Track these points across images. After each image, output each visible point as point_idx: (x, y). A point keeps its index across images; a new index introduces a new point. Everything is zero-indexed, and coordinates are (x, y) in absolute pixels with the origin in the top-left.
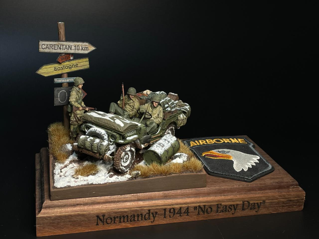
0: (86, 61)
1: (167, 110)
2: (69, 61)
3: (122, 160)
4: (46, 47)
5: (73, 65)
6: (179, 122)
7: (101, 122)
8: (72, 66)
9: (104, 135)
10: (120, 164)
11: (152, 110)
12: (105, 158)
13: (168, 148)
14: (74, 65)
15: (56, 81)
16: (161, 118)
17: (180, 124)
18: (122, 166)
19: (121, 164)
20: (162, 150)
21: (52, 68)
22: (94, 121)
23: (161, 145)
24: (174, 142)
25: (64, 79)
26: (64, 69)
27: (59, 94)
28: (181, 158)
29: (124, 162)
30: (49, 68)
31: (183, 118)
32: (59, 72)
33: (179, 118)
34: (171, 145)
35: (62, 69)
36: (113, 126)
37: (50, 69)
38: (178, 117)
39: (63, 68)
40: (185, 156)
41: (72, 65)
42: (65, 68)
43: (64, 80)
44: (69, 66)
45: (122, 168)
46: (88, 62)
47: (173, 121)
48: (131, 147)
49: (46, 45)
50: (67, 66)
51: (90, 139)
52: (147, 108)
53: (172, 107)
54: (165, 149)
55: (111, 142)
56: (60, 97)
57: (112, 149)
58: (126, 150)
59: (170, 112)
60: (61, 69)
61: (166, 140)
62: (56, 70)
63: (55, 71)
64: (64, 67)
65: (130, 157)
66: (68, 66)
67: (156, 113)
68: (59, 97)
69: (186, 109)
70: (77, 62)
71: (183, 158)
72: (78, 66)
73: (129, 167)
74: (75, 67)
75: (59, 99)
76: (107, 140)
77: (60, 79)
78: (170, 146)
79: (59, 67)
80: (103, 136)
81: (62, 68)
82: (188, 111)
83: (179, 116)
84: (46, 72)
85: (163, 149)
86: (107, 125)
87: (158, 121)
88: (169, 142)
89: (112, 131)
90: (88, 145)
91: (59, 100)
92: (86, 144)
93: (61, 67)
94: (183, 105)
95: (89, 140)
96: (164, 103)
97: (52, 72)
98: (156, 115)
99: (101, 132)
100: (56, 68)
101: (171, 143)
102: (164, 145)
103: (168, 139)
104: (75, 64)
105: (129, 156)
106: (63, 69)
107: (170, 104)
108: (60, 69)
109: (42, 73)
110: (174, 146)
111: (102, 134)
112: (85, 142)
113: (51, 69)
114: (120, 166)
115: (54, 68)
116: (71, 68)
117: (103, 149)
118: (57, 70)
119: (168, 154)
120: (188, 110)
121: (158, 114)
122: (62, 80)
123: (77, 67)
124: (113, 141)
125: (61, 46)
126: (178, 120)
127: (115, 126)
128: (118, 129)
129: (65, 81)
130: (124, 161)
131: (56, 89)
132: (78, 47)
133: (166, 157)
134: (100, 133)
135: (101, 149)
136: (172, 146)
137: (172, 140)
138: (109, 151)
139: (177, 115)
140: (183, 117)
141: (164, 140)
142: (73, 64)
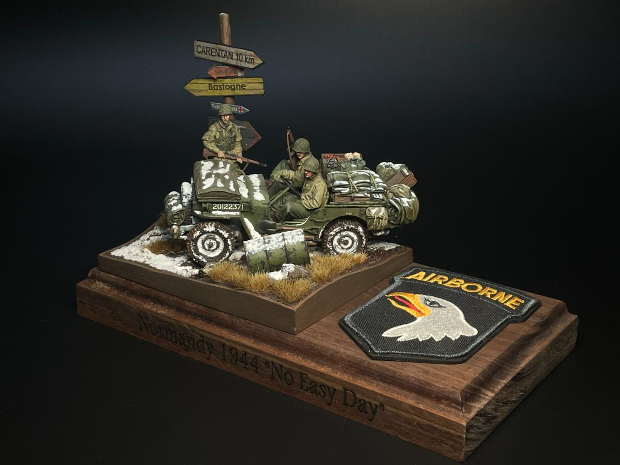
0: (258, 81)
1: (339, 192)
4: (202, 51)
5: (237, 85)
10: (192, 249)
13: (274, 248)
15: (213, 106)
16: (315, 200)
18: (199, 254)
19: (196, 250)
20: (258, 249)
21: (205, 85)
23: (267, 240)
24: (295, 243)
31: (375, 214)
32: (217, 93)
34: (285, 246)
35: (220, 89)
37: (201, 85)
38: (366, 211)
39: (222, 87)
41: (235, 84)
42: (225, 89)
44: (231, 86)
45: (198, 257)
46: (263, 84)
47: (349, 214)
48: (217, 228)
49: (202, 48)
50: (229, 86)
53: (359, 189)
54: (266, 248)
58: (204, 229)
59: (345, 196)
60: (219, 88)
62: (212, 89)
63: (210, 89)
65: (222, 246)
67: (309, 190)
70: (244, 81)
72: (246, 88)
74: (241, 88)
79: (214, 85)
83: (369, 210)
84: (196, 89)
88: (284, 240)
93: (220, 86)
97: (206, 91)
98: (309, 193)
100: (211, 85)
103: (288, 236)
104: (241, 84)
105: (218, 242)
106: (223, 89)
107: (355, 182)
108: (217, 87)
109: (193, 90)
110: (291, 250)
114: (193, 252)
115: (208, 85)
116: (234, 89)
121: (313, 191)
123: (244, 91)
125: (220, 51)
126: (365, 216)
131: (211, 120)
132: (241, 56)
133: (263, 263)
136: (285, 248)
137: (292, 239)
141: (282, 235)
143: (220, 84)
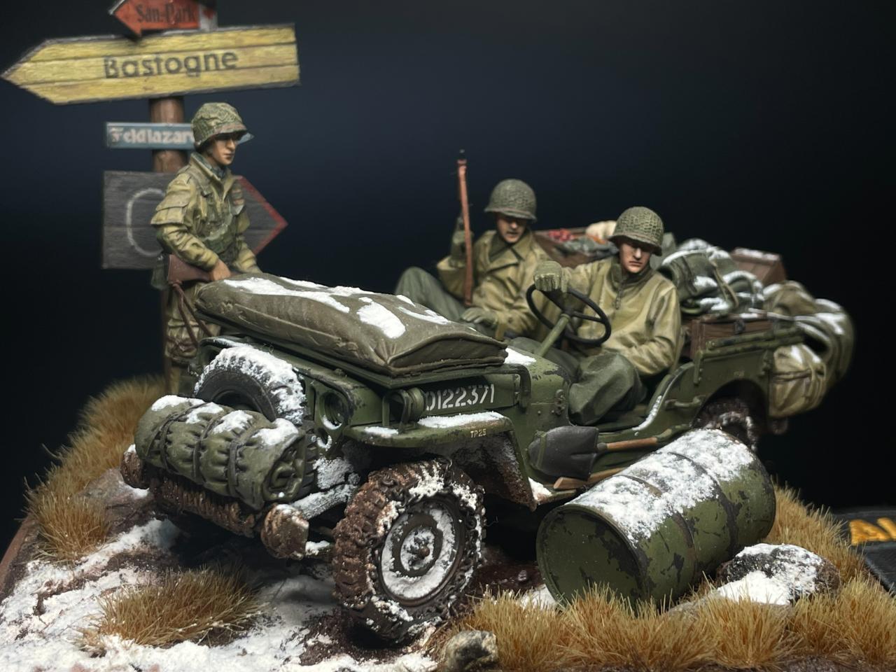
0: (277, 40)
1: (707, 310)
2: (183, 34)
3: (387, 557)
5: (206, 57)
6: (779, 387)
7: (277, 319)
8: (202, 60)
9: (284, 391)
10: (368, 579)
11: (614, 295)
12: (270, 529)
13: (694, 505)
14: (212, 60)
15: (116, 137)
16: (668, 340)
17: (788, 402)
18: (385, 593)
19: (379, 580)
20: (652, 513)
21: (92, 61)
22: (244, 314)
23: (650, 481)
24: (736, 474)
25: (161, 130)
26: (160, 73)
27: (130, 205)
28: (778, 578)
29: (404, 573)
30: (76, 58)
31: (805, 364)
32: (134, 88)
33: (781, 366)
34: (717, 488)
35: (145, 74)
36: (335, 338)
37: (77, 63)
38: (773, 358)
39: (154, 65)
40: (807, 562)
41: (201, 54)
42: (164, 70)
43: (158, 134)
44: (187, 60)
45: (387, 608)
46: (293, 50)
47: (740, 374)
48: (447, 477)
50: (176, 60)
51: (201, 416)
52: (587, 284)
53: (740, 299)
54: (669, 506)
55: (323, 434)
56: (133, 221)
57: (332, 481)
58: (412, 491)
59: (723, 320)
60: (142, 70)
61: (681, 457)
62: (115, 76)
63: (109, 77)
64: (158, 61)
65: (447, 548)
66: (181, 57)
67: (638, 314)
68: (129, 221)
69: (823, 326)
70: (231, 42)
71: (792, 576)
72: (238, 64)
73: (439, 611)
74: (222, 67)
75: (130, 234)
76: (299, 420)
77: (138, 129)
78: (708, 493)
79: (131, 58)
80: (275, 393)
81: (150, 68)
82: (838, 337)
83: (781, 356)
84: (56, 77)
85: (659, 503)
86: (307, 329)
87: (648, 360)
88: (701, 469)
89: (332, 368)
90: (183, 447)
91: (132, 242)
92: (175, 444)
93: (145, 62)
94: (808, 309)
95: (193, 418)
96: (692, 266)
97: (94, 81)
98: (638, 324)
99: (264, 371)
100: (114, 62)
101: (718, 476)
102: (668, 483)
103: (697, 455)
104: (220, 53)
105: (439, 536)
106: (155, 71)
107: (727, 278)
108: (137, 68)
109: (36, 83)
110: (736, 499)
111: (268, 383)
112: (169, 432)
113: (88, 67)
114: (370, 594)
115: (101, 62)
116: (197, 70)
117: (257, 467)
118: (121, 73)
119: (690, 545)
120: (839, 331)
121: (652, 317)
122: (150, 131)
123: (230, 73)
124: (332, 432)
126: (771, 374)
127: (350, 334)
128: (362, 349)
129: (166, 141)
130: (406, 566)
131: (114, 181)
133: (678, 561)
134: (258, 377)
135: (243, 469)
136: (722, 495)
137: (721, 461)
138: (313, 497)
139: (771, 344)
140: (807, 359)
141: (674, 457)
142: (209, 53)
143: (146, 57)
